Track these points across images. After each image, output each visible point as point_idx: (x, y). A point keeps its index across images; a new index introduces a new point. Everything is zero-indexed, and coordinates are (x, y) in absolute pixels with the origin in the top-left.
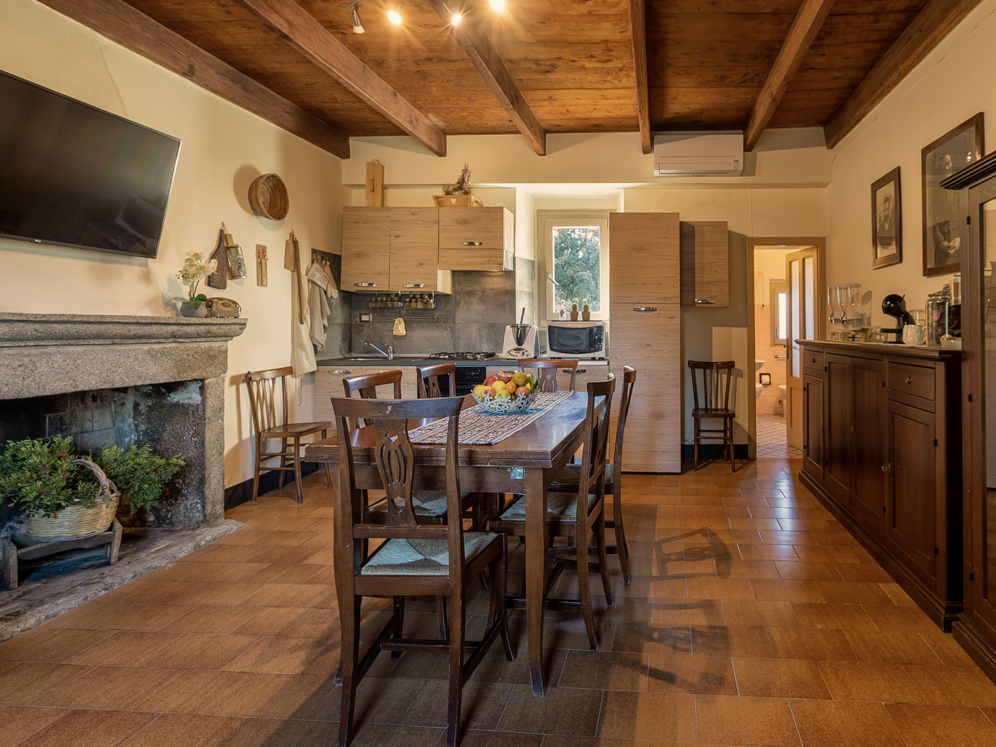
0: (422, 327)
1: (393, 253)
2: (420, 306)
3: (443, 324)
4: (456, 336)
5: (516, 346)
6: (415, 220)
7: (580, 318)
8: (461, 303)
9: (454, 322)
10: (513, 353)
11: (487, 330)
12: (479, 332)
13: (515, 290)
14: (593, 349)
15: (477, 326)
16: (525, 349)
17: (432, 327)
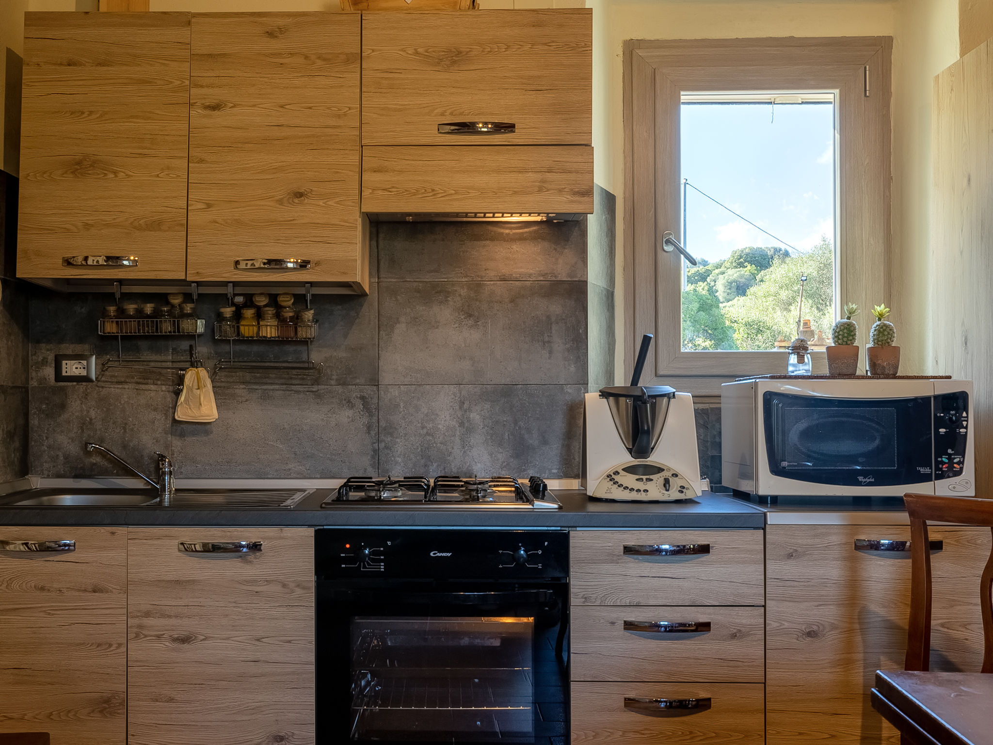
0: (265, 397)
1: (201, 161)
2: (270, 330)
3: (339, 389)
4: (383, 424)
5: (628, 460)
6: (279, 55)
7: (863, 365)
8: (398, 321)
9: (375, 382)
10: (630, 480)
11: (487, 406)
12: (459, 414)
13: (586, 282)
14: (927, 470)
15: (454, 394)
16: (669, 469)
17: (301, 396)
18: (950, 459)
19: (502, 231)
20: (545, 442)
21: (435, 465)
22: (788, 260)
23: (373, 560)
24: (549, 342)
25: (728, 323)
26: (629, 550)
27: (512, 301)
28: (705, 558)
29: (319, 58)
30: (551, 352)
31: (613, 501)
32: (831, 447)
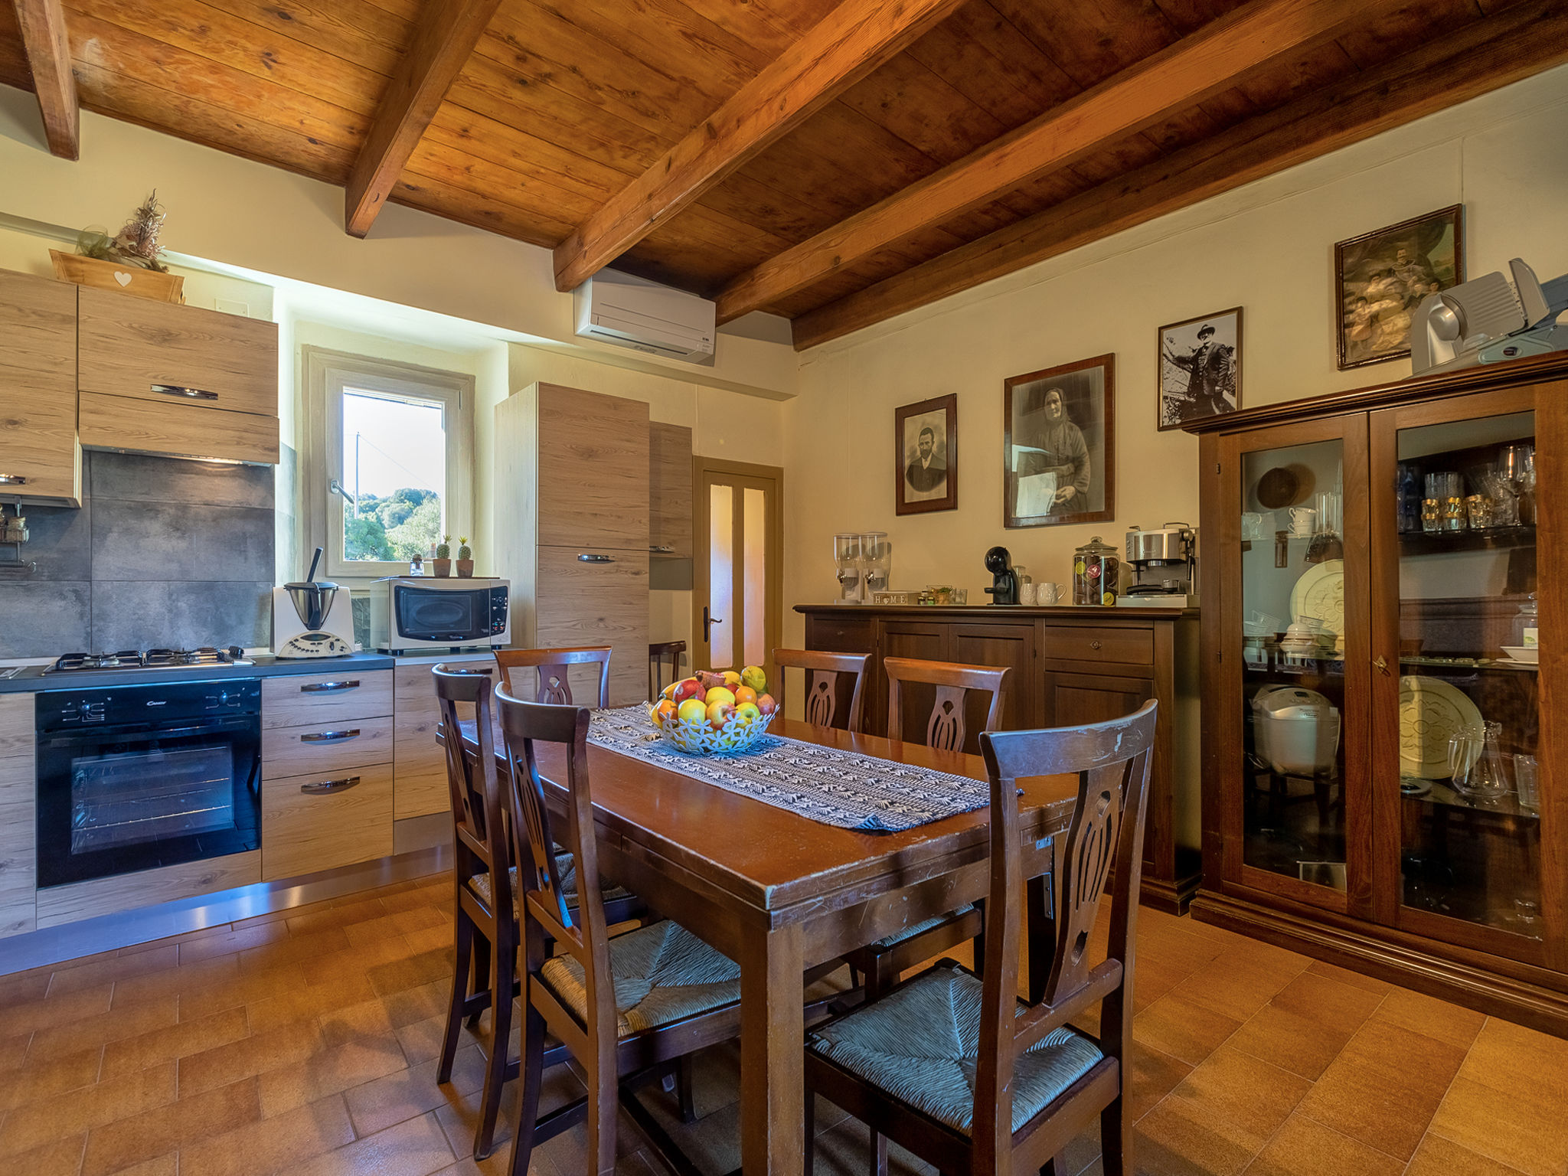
3: (51, 584)
4: (95, 611)
5: (305, 632)
7: (454, 572)
8: (109, 531)
9: (88, 577)
12: (168, 603)
13: (273, 510)
14: (487, 631)
15: (164, 588)
16: (333, 637)
17: (10, 589)
18: (499, 624)
19: (205, 468)
20: (241, 623)
21: (146, 642)
22: (434, 501)
23: (94, 713)
24: (244, 551)
25: (390, 544)
26: (304, 689)
27: (214, 520)
28: (356, 689)
29: (34, 313)
30: (246, 559)
31: (295, 659)
32: (434, 619)
